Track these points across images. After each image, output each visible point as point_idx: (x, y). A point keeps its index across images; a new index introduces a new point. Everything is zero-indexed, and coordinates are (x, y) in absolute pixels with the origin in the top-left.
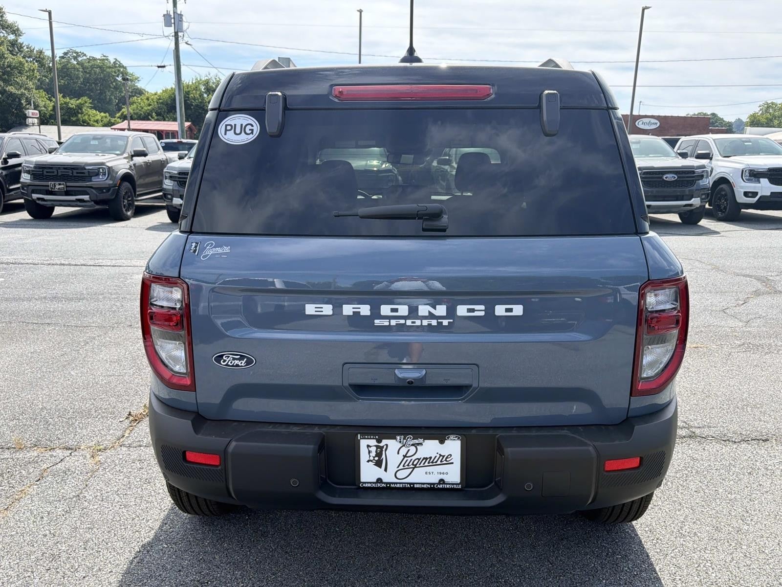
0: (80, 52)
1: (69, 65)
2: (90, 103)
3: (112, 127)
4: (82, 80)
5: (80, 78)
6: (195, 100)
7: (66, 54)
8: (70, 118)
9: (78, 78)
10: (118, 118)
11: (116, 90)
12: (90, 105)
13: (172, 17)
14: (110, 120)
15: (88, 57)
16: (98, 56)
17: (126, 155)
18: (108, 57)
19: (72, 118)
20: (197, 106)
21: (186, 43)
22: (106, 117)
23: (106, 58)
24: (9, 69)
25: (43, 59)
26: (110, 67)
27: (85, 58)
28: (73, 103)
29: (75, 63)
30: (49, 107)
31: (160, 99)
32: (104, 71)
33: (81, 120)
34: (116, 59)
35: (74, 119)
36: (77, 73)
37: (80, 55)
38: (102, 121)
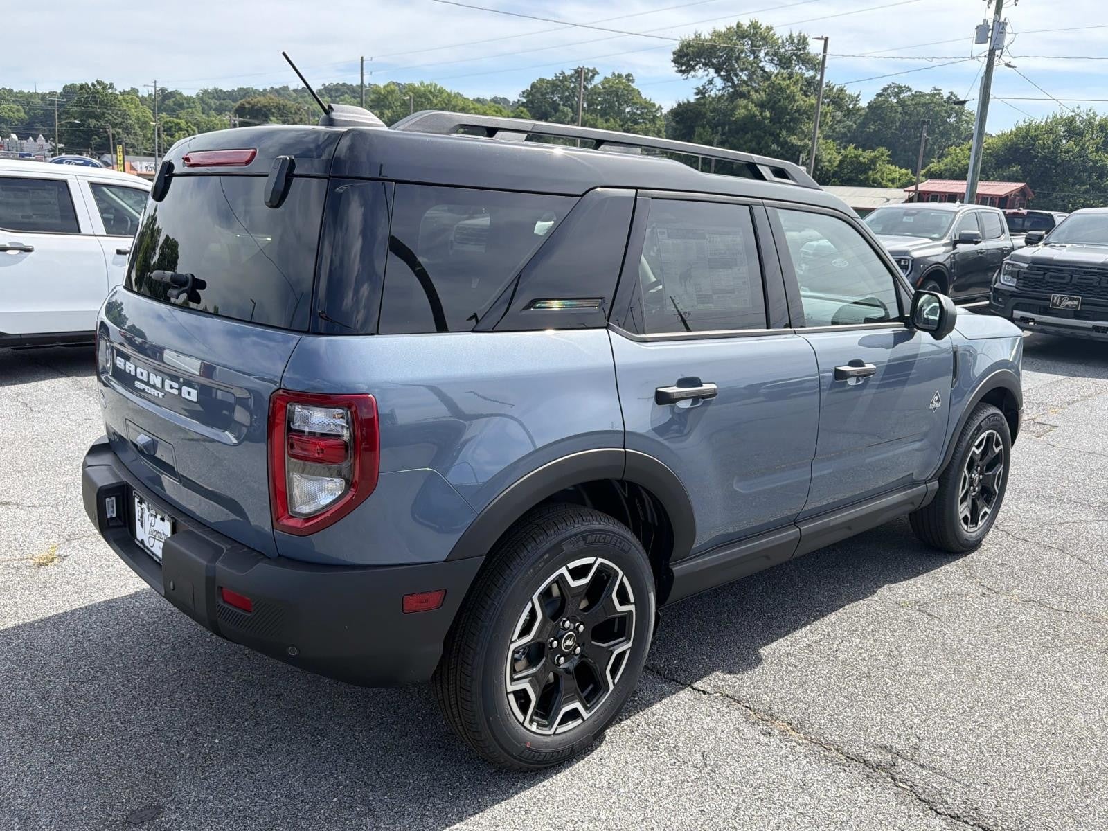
0: (905, 87)
1: (886, 104)
2: (888, 156)
3: (906, 189)
4: (898, 124)
5: (896, 121)
6: (1043, 148)
7: (885, 90)
8: (857, 176)
9: (893, 122)
10: (923, 176)
11: (942, 137)
12: (888, 159)
13: (991, 28)
14: (911, 178)
15: (913, 93)
16: (927, 89)
17: (945, 241)
18: (940, 90)
19: (859, 176)
20: (1045, 157)
21: (1007, 65)
22: (907, 175)
23: (938, 92)
24: (797, 115)
25: (843, 98)
26: (940, 105)
27: (909, 93)
28: (866, 156)
29: (895, 101)
30: (834, 161)
31: (988, 149)
32: (932, 110)
33: (872, 179)
34: (952, 93)
35: (862, 177)
36: (893, 115)
37: (903, 90)
38: (899, 181)
